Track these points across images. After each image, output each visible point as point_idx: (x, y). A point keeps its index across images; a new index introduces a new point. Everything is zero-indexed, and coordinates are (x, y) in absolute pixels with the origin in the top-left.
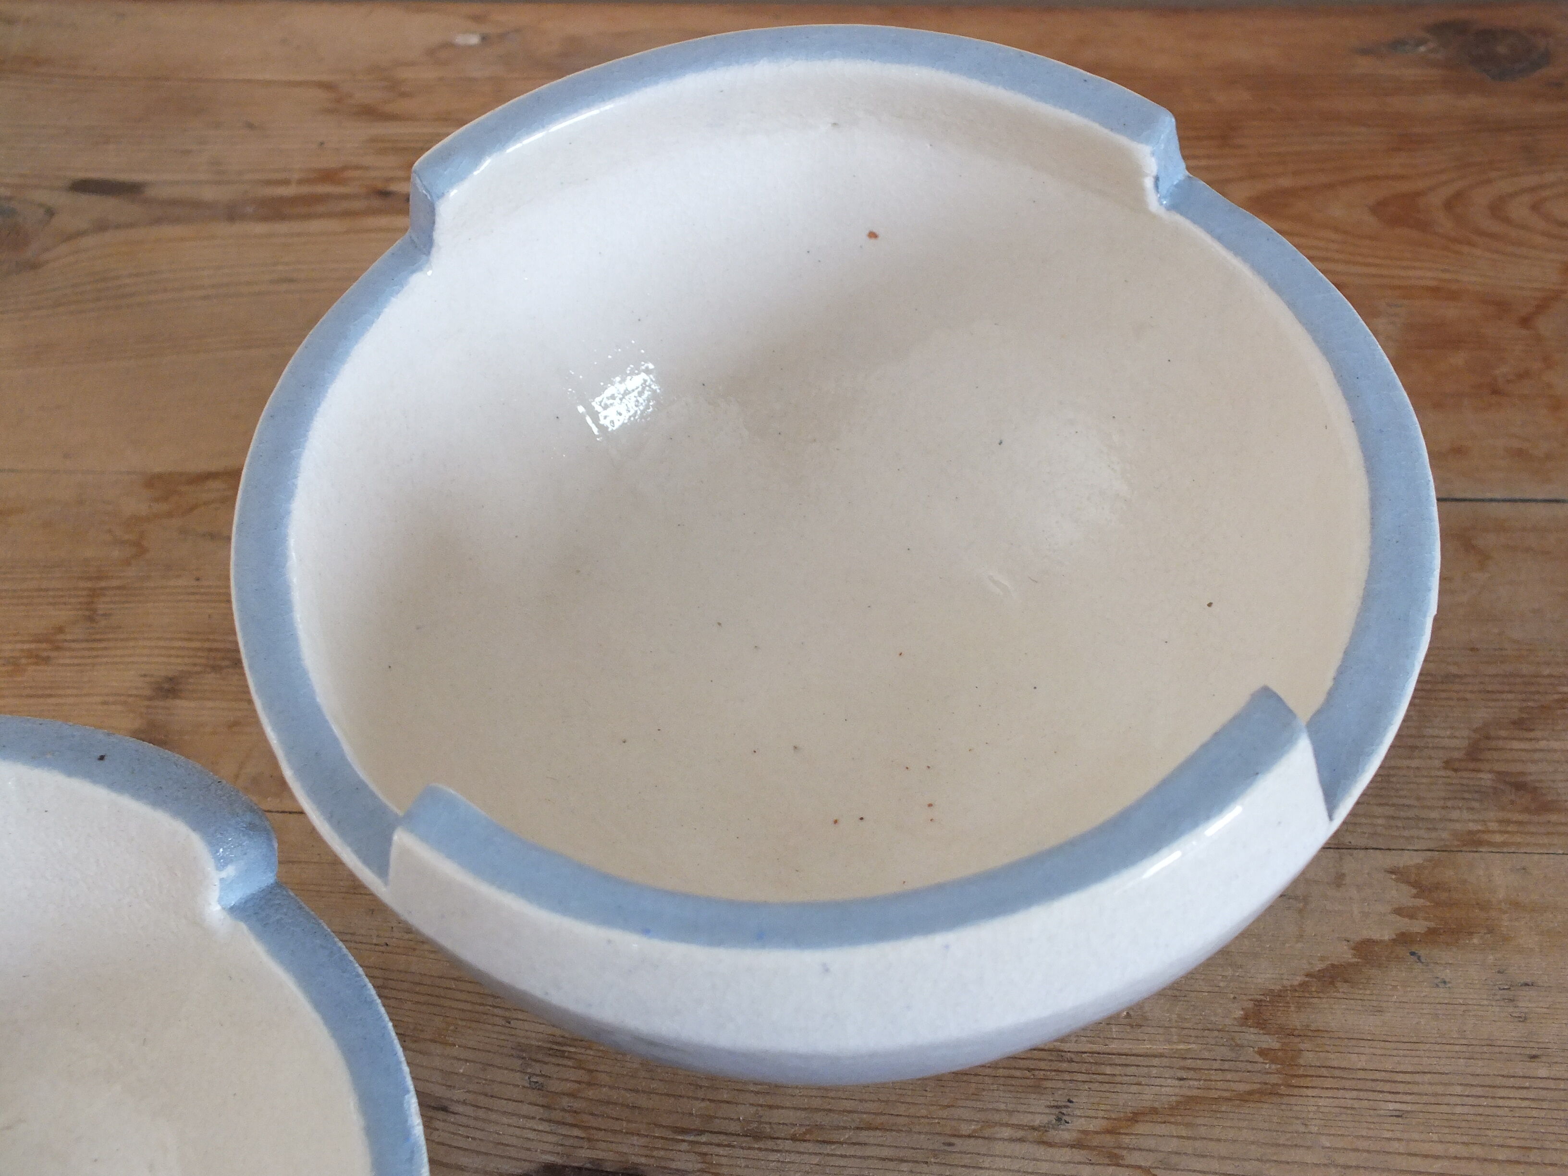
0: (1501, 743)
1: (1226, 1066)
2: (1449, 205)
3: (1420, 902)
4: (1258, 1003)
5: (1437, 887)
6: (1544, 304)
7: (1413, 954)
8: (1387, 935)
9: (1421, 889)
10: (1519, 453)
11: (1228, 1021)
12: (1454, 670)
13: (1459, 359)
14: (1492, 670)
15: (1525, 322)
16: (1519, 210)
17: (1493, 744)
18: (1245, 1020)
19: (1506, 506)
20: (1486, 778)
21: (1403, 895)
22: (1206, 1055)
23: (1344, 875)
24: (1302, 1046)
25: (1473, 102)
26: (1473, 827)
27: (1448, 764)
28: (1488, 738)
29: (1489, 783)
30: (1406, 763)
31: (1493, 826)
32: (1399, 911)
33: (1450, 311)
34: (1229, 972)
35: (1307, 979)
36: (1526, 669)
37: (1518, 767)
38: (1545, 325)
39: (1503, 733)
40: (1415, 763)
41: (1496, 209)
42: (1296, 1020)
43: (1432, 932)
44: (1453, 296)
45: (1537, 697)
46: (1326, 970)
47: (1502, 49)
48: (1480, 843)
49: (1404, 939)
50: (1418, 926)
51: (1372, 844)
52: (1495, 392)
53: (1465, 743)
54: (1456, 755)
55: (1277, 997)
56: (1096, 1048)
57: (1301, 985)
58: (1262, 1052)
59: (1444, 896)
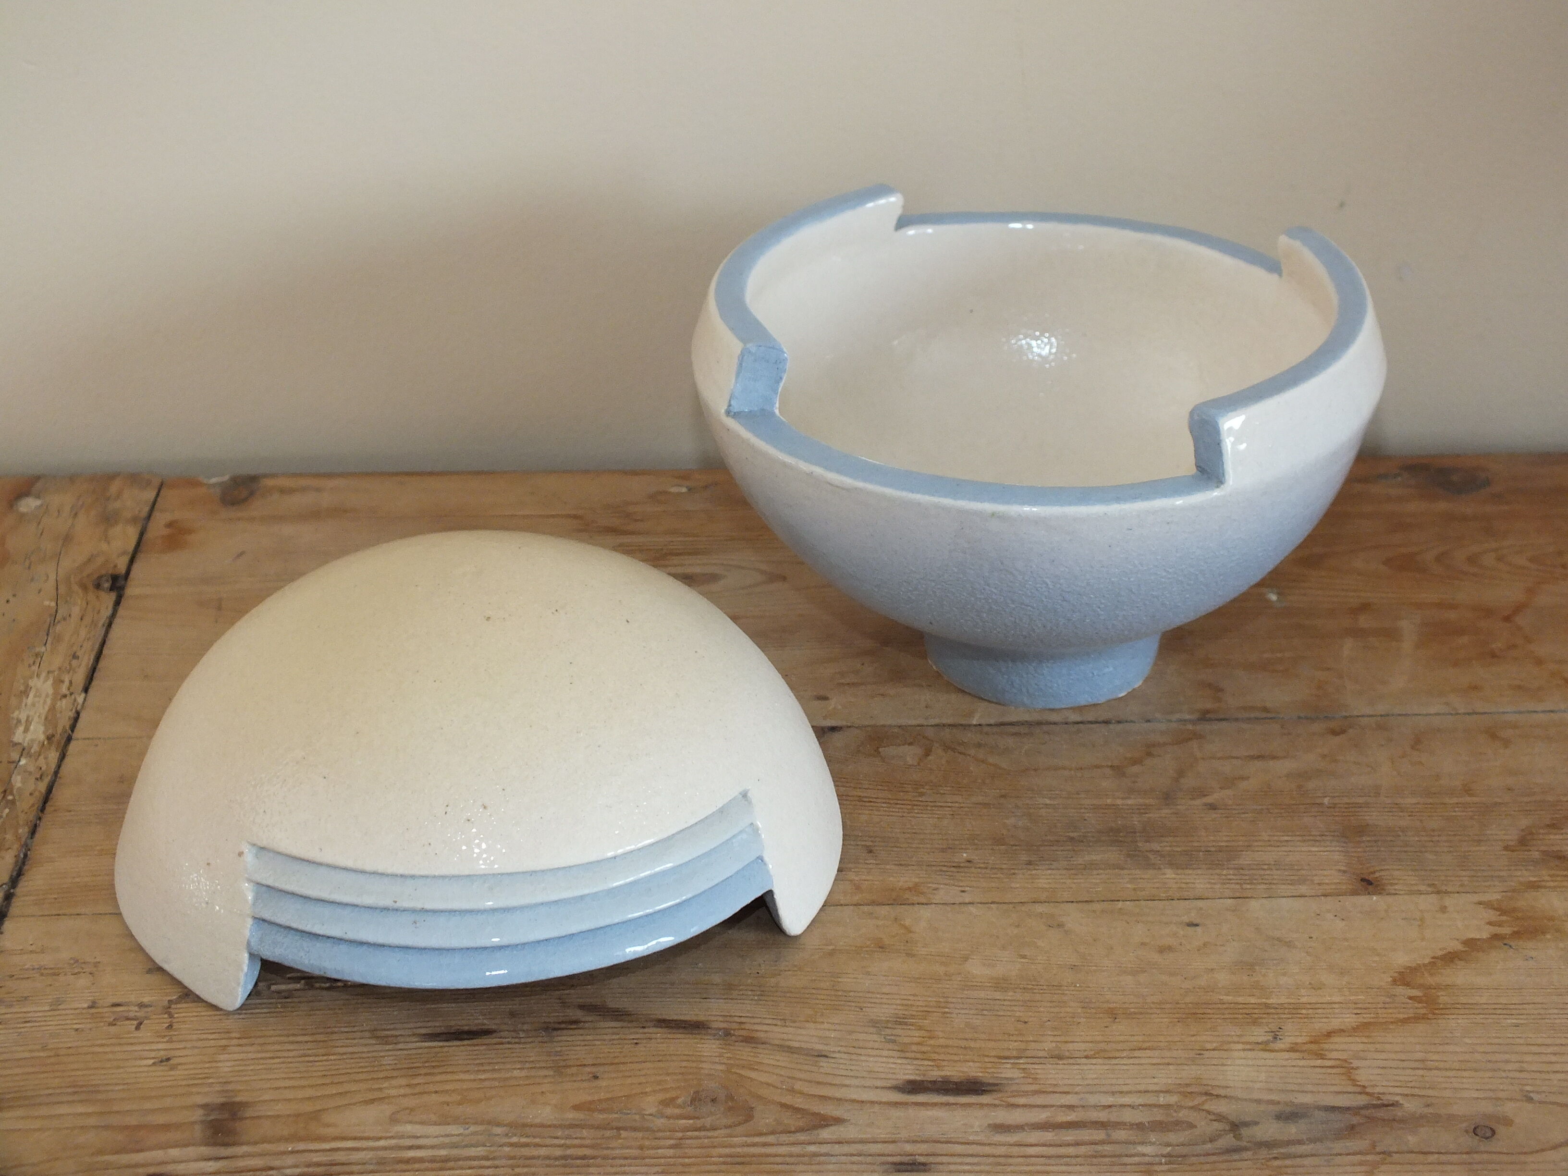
0: (1541, 836)
1: (1387, 1006)
2: (1438, 559)
3: (1504, 918)
4: (1401, 973)
5: (1514, 910)
6: (1519, 608)
7: (1505, 944)
8: (1485, 935)
9: (1503, 912)
10: (1520, 687)
11: (1383, 984)
12: (1498, 800)
13: (1464, 640)
14: (1526, 799)
15: (1507, 619)
16: (1489, 560)
17: (1535, 837)
18: (1395, 982)
19: (1517, 715)
20: (1536, 855)
21: (1492, 915)
22: (1371, 1001)
23: (1445, 907)
24: (1439, 994)
25: (1442, 506)
26: (1532, 879)
27: (1506, 848)
28: (1531, 834)
29: (1538, 857)
30: (1478, 848)
31: (1547, 878)
32: (1490, 923)
33: (1452, 615)
34: (1377, 958)
35: (1433, 960)
36: (1550, 798)
37: (1555, 848)
38: (1520, 620)
39: (1541, 831)
40: (1483, 848)
41: (1472, 560)
42: (1431, 980)
43: (1515, 933)
44: (1453, 607)
45: (1561, 812)
46: (1445, 955)
47: (1455, 478)
48: (1539, 887)
49: (1496, 937)
50: (1506, 930)
51: (1461, 889)
52: (1494, 655)
53: (1516, 837)
54: (1511, 843)
55: (1414, 970)
56: (1292, 1001)
57: (1430, 963)
58: (1410, 998)
59: (1520, 915)
